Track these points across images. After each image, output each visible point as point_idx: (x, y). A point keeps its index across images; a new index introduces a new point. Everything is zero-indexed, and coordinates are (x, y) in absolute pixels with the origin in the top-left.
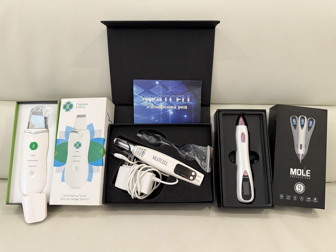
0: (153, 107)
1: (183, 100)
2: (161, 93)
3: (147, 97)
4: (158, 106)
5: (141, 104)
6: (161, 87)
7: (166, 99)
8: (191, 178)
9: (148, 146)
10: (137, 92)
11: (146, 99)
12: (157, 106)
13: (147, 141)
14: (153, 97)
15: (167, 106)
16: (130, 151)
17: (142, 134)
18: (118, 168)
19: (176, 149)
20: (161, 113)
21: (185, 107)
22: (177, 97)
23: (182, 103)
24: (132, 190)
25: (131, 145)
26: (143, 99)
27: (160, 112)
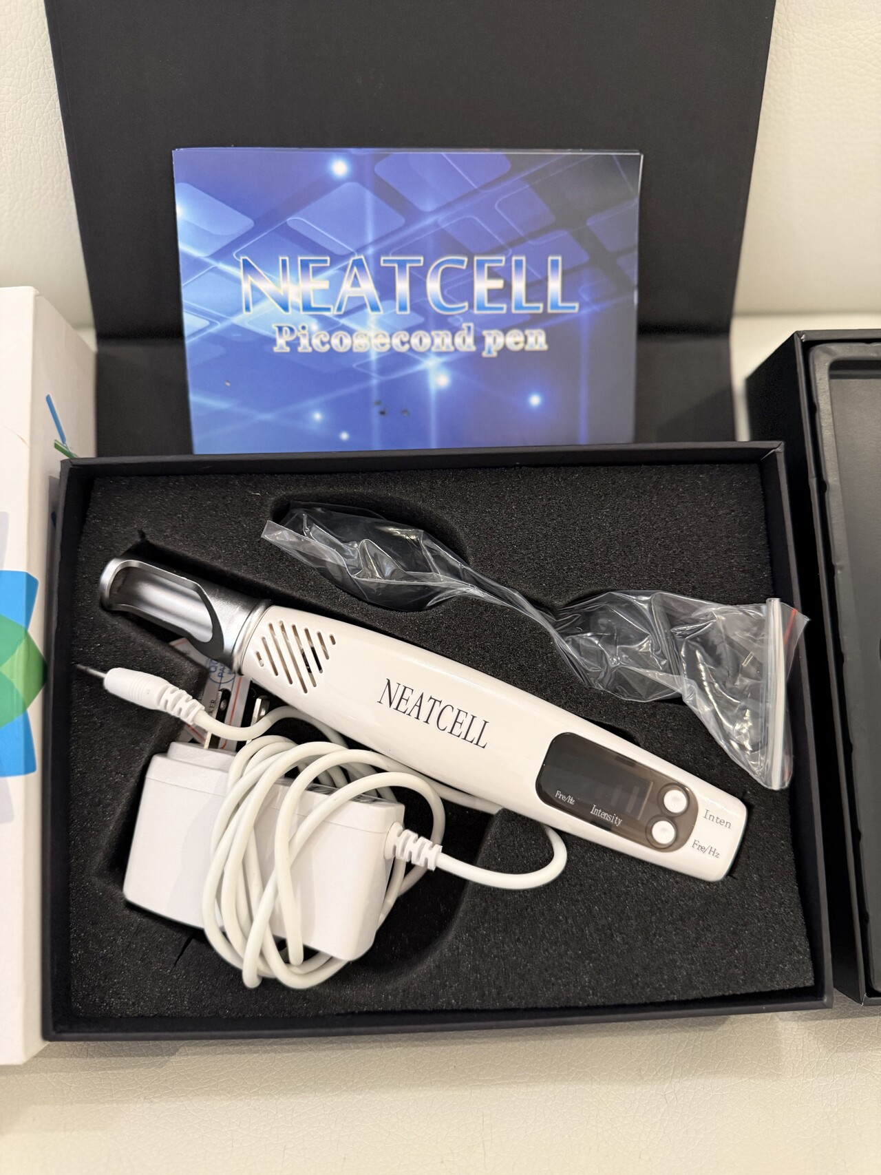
0: (316, 342)
1: (519, 286)
2: (370, 237)
3: (270, 267)
4: (351, 332)
5: (236, 320)
6: (369, 196)
7: (402, 286)
8: (663, 832)
9: (345, 612)
10: (201, 236)
11: (266, 286)
12: (341, 333)
13: (337, 575)
14: (317, 271)
15: (411, 331)
16: (215, 647)
17: (297, 527)
18: (137, 774)
19: (535, 626)
20: (375, 382)
21: (531, 340)
22: (481, 264)
23: (509, 309)
24: (246, 937)
25: (219, 606)
26: (246, 287)
27: (366, 377)
